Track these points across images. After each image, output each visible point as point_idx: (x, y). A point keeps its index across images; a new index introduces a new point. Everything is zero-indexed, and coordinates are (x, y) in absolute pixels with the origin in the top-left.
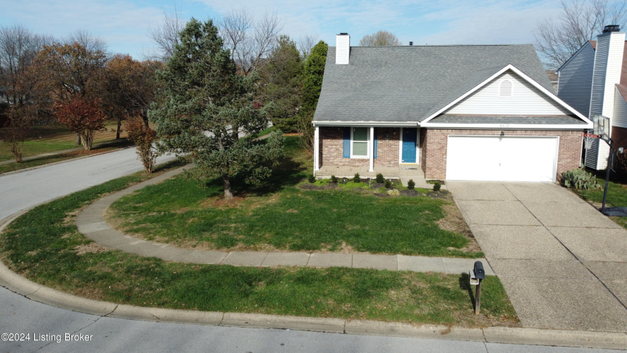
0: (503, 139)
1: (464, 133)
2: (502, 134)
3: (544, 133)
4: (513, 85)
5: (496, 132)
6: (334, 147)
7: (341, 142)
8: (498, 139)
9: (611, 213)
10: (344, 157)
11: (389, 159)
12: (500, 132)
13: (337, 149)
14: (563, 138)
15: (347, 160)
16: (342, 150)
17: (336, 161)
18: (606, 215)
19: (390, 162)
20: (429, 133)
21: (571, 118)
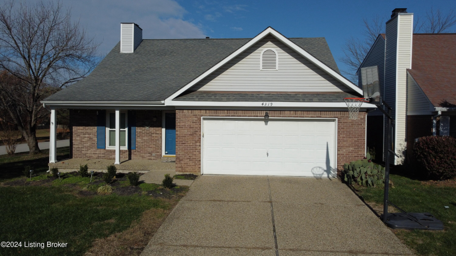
0: (270, 123)
1: (222, 114)
2: (267, 115)
3: (318, 113)
4: (277, 55)
5: (259, 113)
6: (87, 136)
7: (94, 129)
8: (263, 123)
9: (397, 224)
10: (98, 148)
11: (150, 150)
12: (264, 113)
13: (91, 139)
14: (342, 120)
15: (102, 151)
16: (96, 139)
17: (89, 152)
18: (389, 226)
19: (150, 153)
20: (179, 114)
21: (349, 95)
